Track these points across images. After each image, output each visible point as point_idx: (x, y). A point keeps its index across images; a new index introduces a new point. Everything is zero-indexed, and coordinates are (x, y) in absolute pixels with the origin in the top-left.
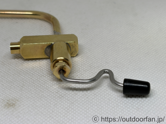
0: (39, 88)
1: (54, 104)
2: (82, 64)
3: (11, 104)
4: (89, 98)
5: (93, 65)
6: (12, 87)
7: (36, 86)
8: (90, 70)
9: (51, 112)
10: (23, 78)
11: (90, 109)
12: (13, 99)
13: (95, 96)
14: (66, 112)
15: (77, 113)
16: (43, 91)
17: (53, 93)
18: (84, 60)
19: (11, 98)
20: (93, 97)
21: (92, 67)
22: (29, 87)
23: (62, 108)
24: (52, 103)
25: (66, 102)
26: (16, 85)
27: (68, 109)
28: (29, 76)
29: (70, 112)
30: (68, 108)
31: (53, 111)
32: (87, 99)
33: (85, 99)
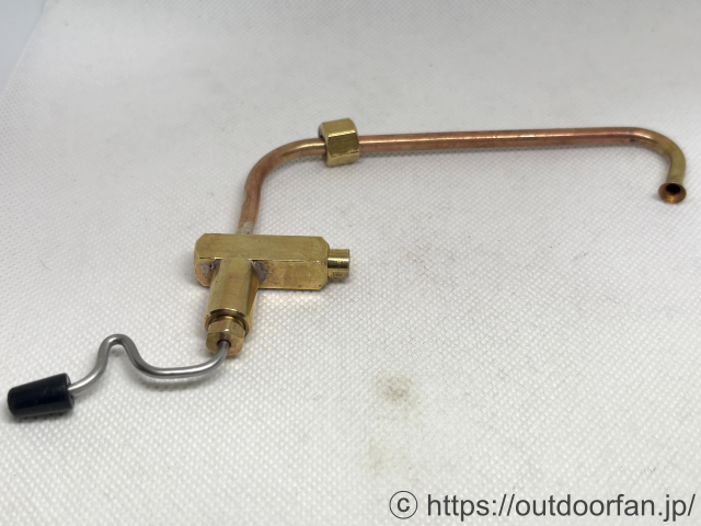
0: (450, 349)
1: (491, 394)
2: (533, 287)
3: (400, 392)
4: (567, 381)
5: (559, 292)
6: (387, 343)
7: (439, 342)
8: (554, 306)
9: (489, 415)
10: (407, 318)
11: (575, 413)
12: (399, 376)
13: (580, 377)
14: (523, 419)
15: (548, 422)
16: (458, 357)
17: (483, 364)
18: (535, 277)
19: (393, 374)
20: (577, 381)
21: (556, 296)
22: (426, 345)
23: (512, 406)
24: (486, 391)
25: (517, 390)
26: (397, 339)
27: (527, 411)
28: (419, 315)
29: (533, 419)
30: (526, 406)
31: (493, 415)
32: (564, 385)
33: (558, 386)
